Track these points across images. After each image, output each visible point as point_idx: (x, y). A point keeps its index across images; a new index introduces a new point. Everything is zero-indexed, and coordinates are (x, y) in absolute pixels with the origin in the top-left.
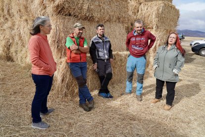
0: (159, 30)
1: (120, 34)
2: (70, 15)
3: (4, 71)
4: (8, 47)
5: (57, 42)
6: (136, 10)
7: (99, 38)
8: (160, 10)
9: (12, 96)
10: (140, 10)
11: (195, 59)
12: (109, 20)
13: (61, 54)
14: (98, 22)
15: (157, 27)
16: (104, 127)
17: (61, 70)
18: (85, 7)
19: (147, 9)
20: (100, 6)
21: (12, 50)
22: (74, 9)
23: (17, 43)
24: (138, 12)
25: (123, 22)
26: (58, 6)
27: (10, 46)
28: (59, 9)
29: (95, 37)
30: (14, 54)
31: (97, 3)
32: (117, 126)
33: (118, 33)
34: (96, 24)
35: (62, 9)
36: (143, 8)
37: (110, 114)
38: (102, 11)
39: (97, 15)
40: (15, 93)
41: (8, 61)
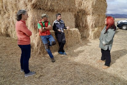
0: (94, 15)
1: (70, 19)
2: (40, 9)
3: (5, 43)
4: (7, 29)
5: (34, 25)
6: (80, 4)
7: (58, 21)
8: (94, 3)
9: (11, 55)
10: (82, 4)
11: (119, 32)
12: (64, 11)
13: (37, 31)
14: (57, 12)
15: (93, 13)
16: (60, 69)
17: (36, 40)
18: (49, 4)
19: (87, 3)
20: (58, 3)
21: (9, 30)
22: (43, 5)
23: (12, 26)
24: (81, 5)
25: (72, 12)
26: (33, 4)
27: (8, 28)
28: (34, 6)
29: (55, 21)
30: (10, 33)
31: (56, 1)
32: (67, 68)
33: (69, 18)
34: (56, 13)
35: (36, 6)
36: (84, 3)
37: (64, 62)
38: (59, 5)
39: (56, 8)
40: (12, 54)
41: (7, 37)
